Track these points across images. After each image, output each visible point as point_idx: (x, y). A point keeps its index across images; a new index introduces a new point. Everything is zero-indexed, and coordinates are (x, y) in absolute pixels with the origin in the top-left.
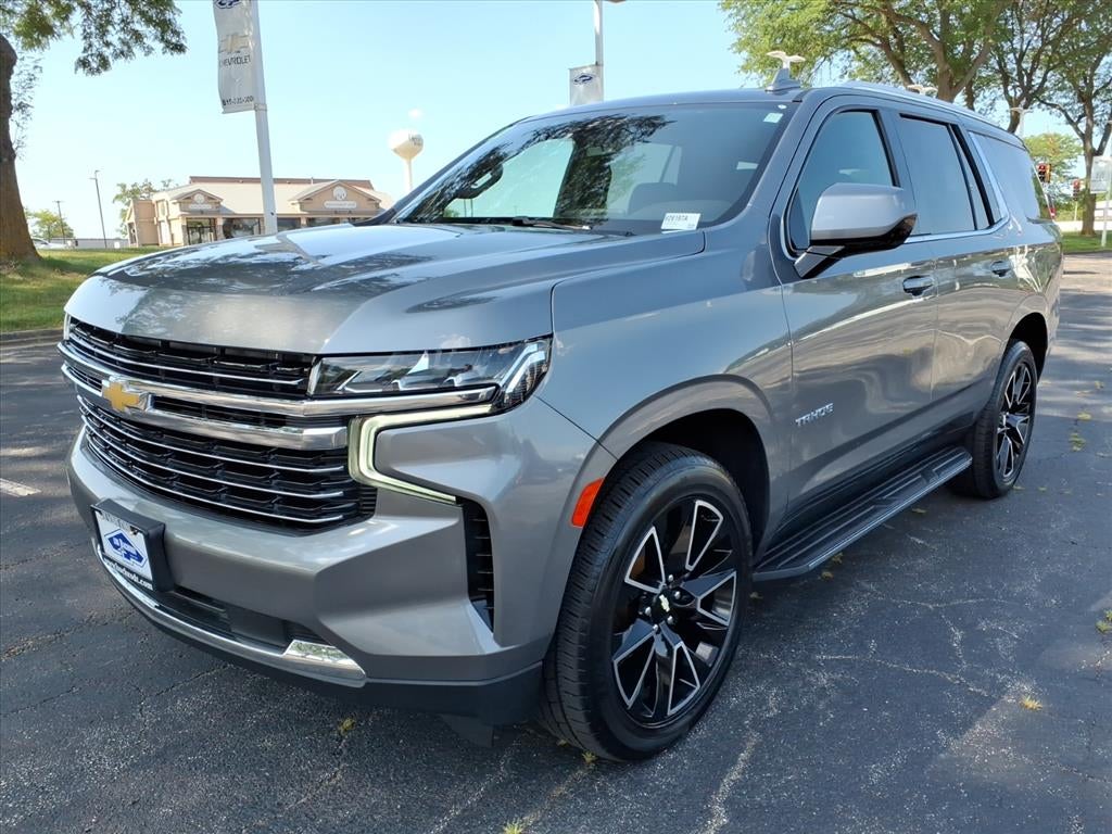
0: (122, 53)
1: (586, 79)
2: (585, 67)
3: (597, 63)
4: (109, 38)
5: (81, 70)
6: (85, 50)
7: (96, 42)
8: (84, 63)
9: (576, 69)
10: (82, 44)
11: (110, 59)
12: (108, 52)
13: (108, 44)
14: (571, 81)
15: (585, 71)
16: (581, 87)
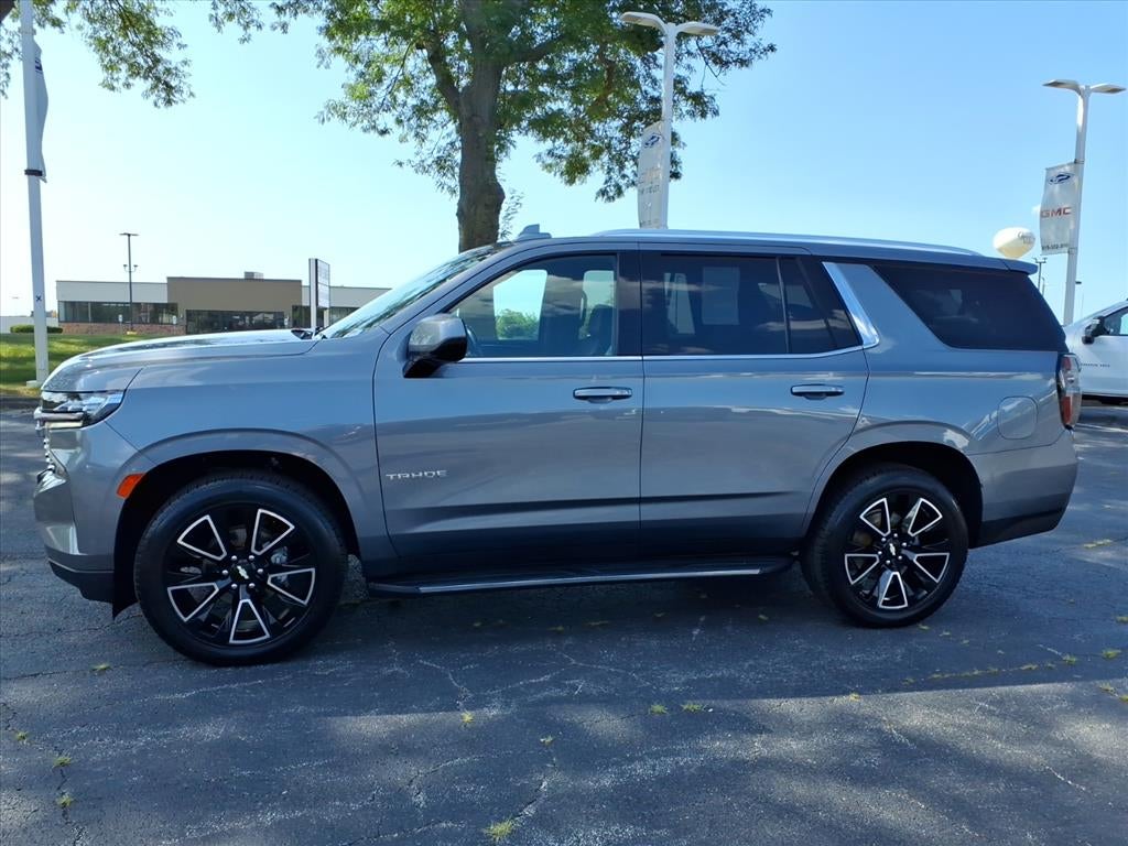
0: (633, 183)
1: (1063, 178)
2: (1062, 166)
3: (1076, 162)
4: (626, 172)
5: (600, 199)
6: (606, 182)
7: (615, 176)
8: (603, 192)
9: (1052, 168)
10: (604, 177)
11: (623, 188)
12: (622, 182)
13: (624, 176)
14: (1047, 180)
15: (1062, 171)
16: (1057, 187)
